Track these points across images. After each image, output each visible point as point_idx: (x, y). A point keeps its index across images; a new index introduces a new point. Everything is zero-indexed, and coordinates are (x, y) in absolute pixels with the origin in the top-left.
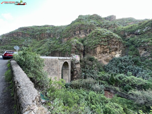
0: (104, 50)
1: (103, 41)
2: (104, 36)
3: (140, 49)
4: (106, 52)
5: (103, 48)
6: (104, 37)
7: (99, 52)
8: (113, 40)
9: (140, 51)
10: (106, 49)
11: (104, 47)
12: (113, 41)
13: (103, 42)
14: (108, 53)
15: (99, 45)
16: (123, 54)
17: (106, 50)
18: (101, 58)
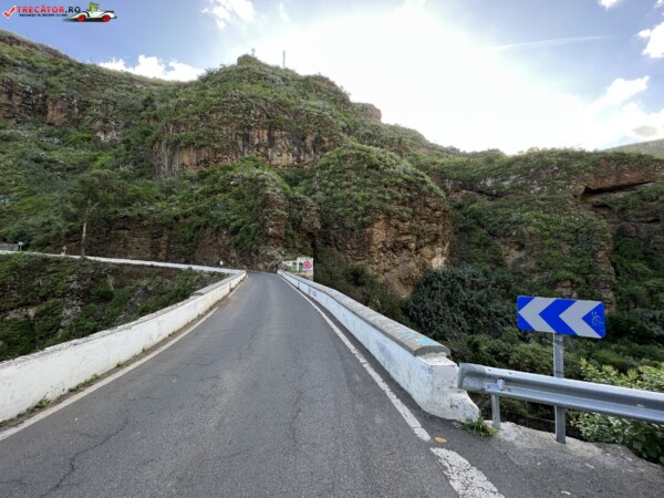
0: (399, 239)
1: (397, 199)
2: (399, 180)
3: (504, 244)
4: (405, 247)
5: (397, 227)
6: (397, 184)
7: (380, 246)
8: (428, 200)
9: (504, 249)
10: (407, 234)
11: (401, 225)
12: (426, 205)
13: (395, 202)
14: (410, 250)
15: (382, 216)
16: (455, 257)
17: (404, 238)
18: (385, 271)
